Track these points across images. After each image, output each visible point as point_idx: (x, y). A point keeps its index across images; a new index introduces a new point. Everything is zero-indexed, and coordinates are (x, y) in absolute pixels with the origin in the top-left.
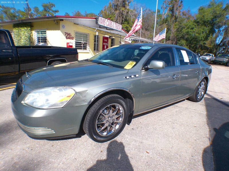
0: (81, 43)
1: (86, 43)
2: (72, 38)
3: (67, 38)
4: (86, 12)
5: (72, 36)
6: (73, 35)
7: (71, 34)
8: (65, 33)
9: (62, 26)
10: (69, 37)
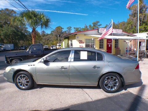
0: (89, 45)
1: (94, 45)
2: (83, 43)
3: (80, 43)
4: (118, 22)
6: (84, 41)
8: (79, 40)
9: (77, 37)
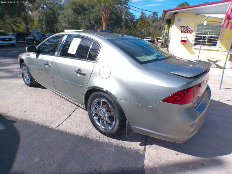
2: (190, 32)
5: (190, 30)
6: (192, 28)
7: (189, 28)
8: (181, 26)
9: (178, 20)
10: (186, 31)
